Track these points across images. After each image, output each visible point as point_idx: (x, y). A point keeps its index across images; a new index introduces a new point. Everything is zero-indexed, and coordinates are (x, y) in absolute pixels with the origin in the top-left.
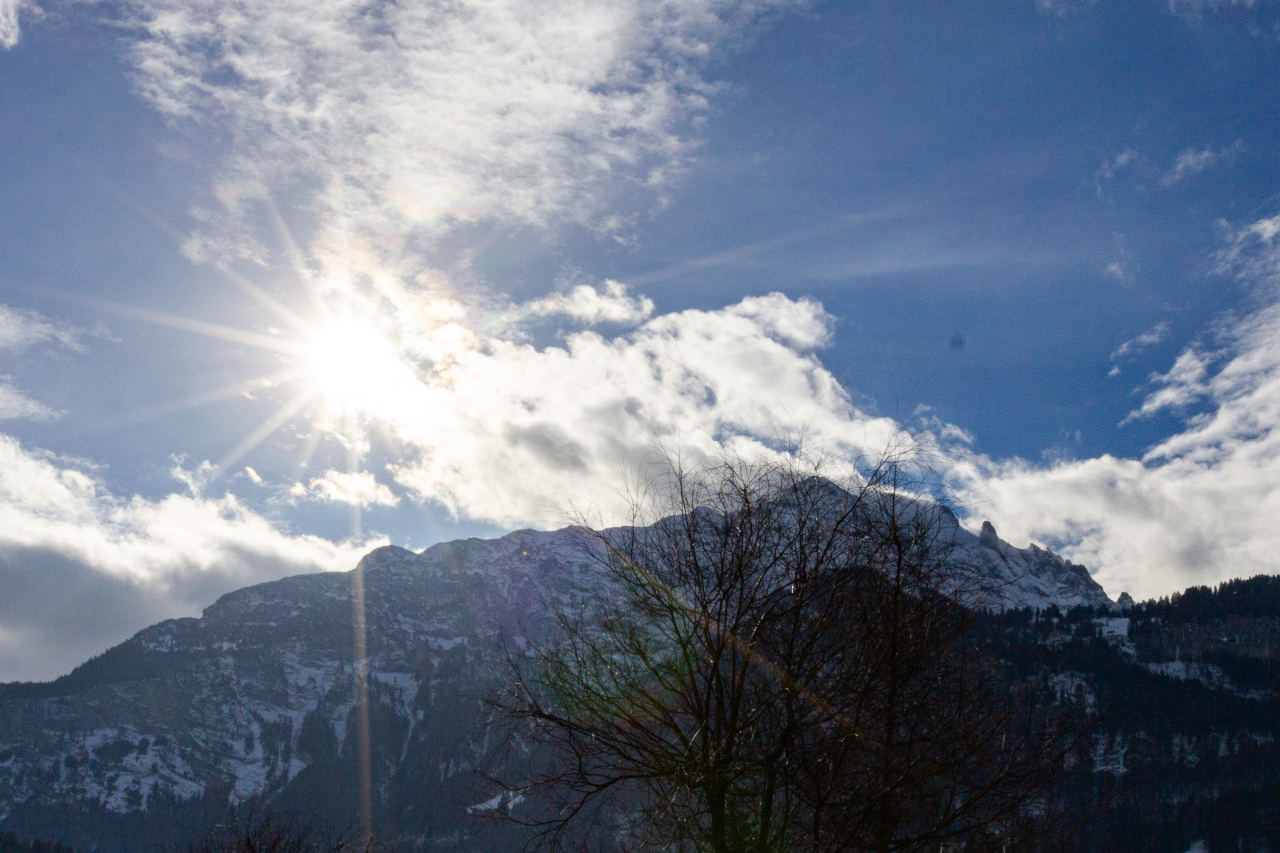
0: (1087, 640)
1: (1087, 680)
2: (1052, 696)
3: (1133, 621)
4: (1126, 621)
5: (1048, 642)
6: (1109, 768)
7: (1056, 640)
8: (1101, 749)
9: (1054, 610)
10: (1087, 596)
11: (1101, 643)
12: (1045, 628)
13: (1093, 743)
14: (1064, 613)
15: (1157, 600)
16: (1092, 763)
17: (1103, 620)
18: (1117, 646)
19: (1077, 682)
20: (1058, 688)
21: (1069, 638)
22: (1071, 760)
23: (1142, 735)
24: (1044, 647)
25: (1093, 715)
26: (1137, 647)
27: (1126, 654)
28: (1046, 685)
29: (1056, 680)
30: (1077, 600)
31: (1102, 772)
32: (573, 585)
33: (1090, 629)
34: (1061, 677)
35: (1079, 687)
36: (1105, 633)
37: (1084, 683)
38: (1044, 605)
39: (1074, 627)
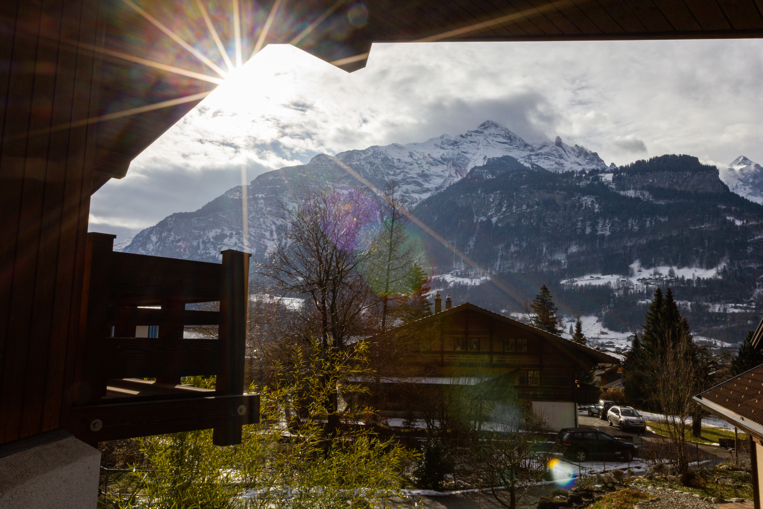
0: (596, 183)
1: (596, 199)
2: (581, 205)
3: (614, 175)
4: (612, 175)
5: (581, 184)
6: (603, 232)
7: (582, 184)
8: (600, 225)
9: (583, 172)
10: (598, 165)
11: (602, 184)
12: (580, 178)
13: (597, 223)
14: (587, 172)
15: (624, 166)
16: (597, 231)
17: (603, 175)
18: (608, 185)
19: (592, 199)
20: (584, 202)
21: (589, 182)
22: (588, 230)
23: (616, 219)
24: (579, 187)
25: (597, 212)
26: (616, 185)
27: (611, 188)
28: (579, 201)
29: (583, 199)
30: (594, 167)
31: (600, 234)
32: (394, 167)
33: (597, 178)
34: (585, 198)
35: (592, 202)
36: (603, 180)
37: (594, 200)
38: (579, 169)
39: (591, 178)
